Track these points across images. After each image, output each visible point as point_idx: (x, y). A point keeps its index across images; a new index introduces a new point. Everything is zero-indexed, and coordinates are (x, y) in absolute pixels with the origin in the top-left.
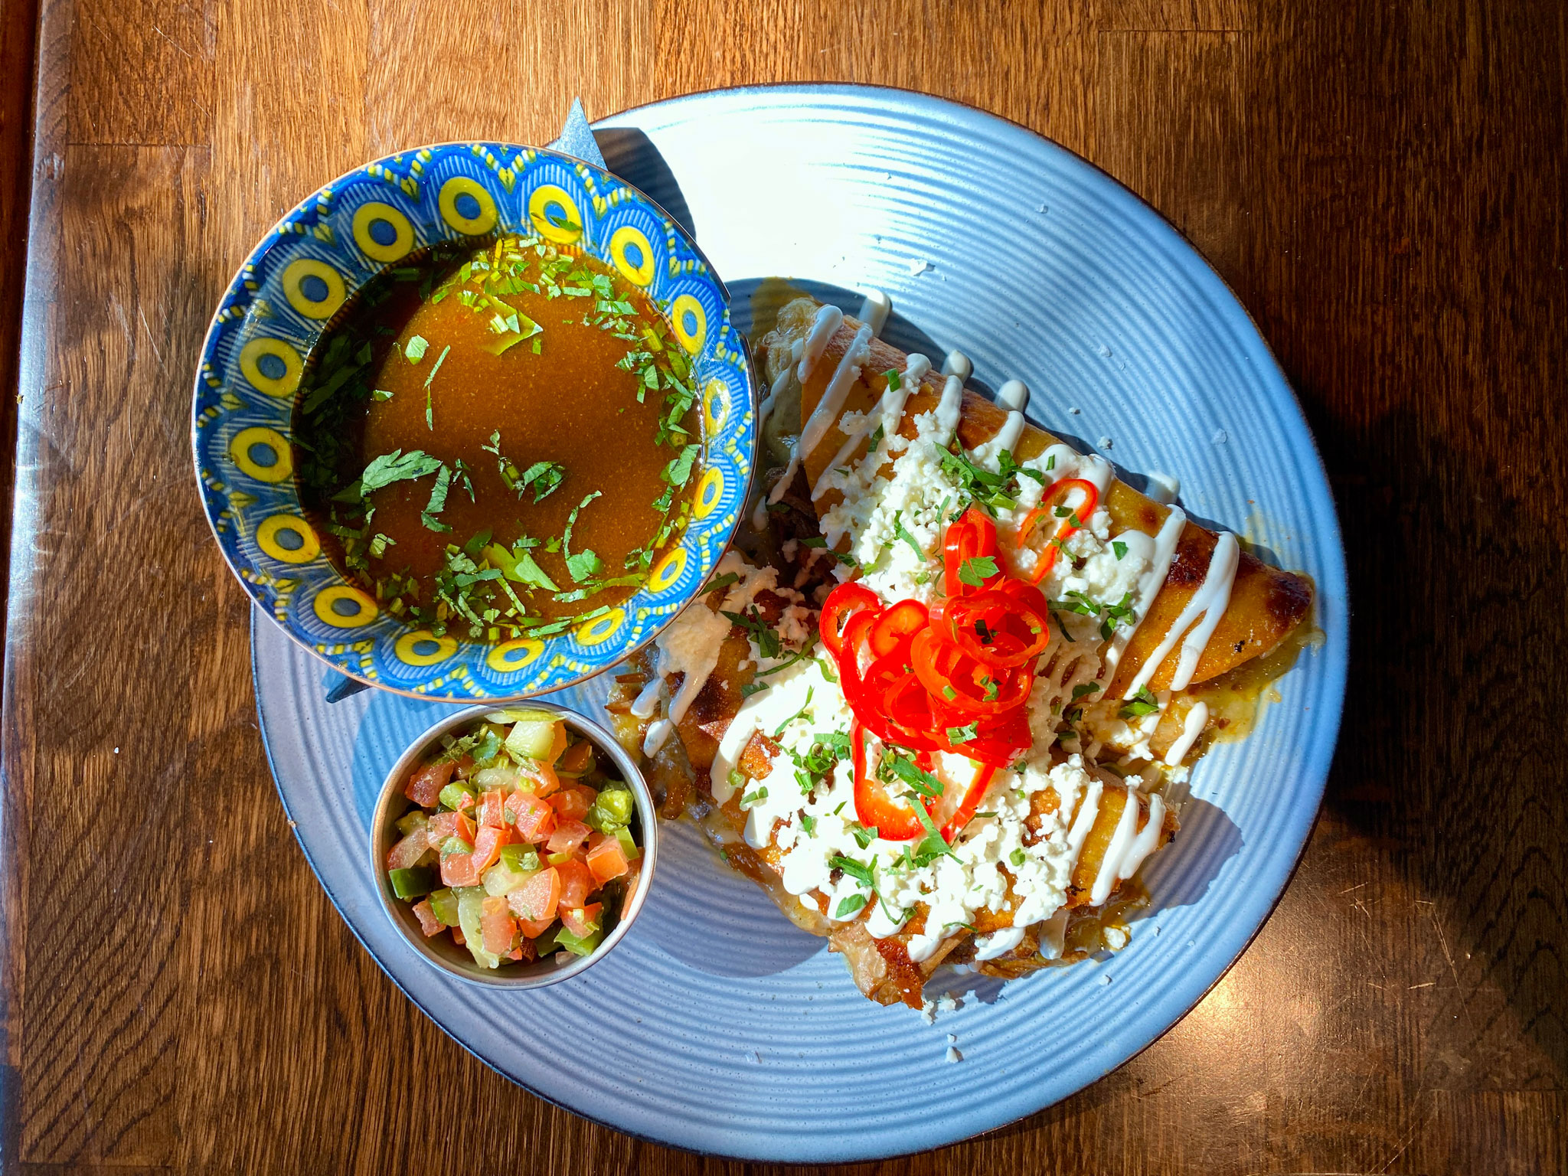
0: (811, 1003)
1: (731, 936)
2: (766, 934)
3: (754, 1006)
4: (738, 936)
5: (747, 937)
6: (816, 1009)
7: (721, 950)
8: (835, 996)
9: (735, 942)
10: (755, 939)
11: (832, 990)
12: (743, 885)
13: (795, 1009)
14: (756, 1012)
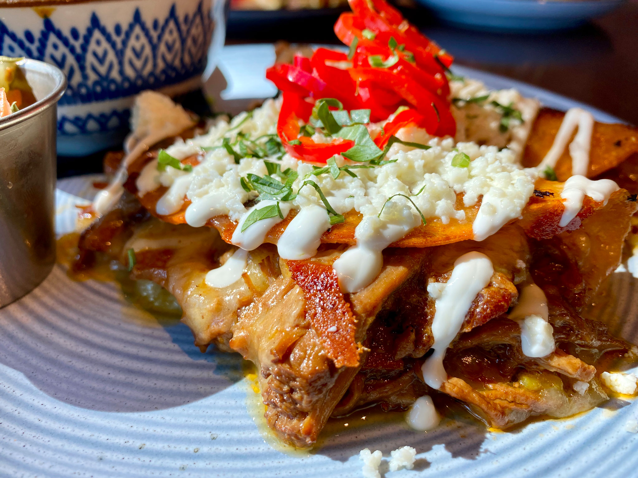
0: (196, 456)
1: (112, 376)
2: (157, 376)
3: (108, 455)
4: (121, 377)
5: (131, 379)
6: (201, 464)
7: (93, 389)
8: (233, 449)
9: (115, 382)
10: (141, 381)
11: (230, 442)
12: (148, 331)
13: (169, 462)
14: (110, 462)
